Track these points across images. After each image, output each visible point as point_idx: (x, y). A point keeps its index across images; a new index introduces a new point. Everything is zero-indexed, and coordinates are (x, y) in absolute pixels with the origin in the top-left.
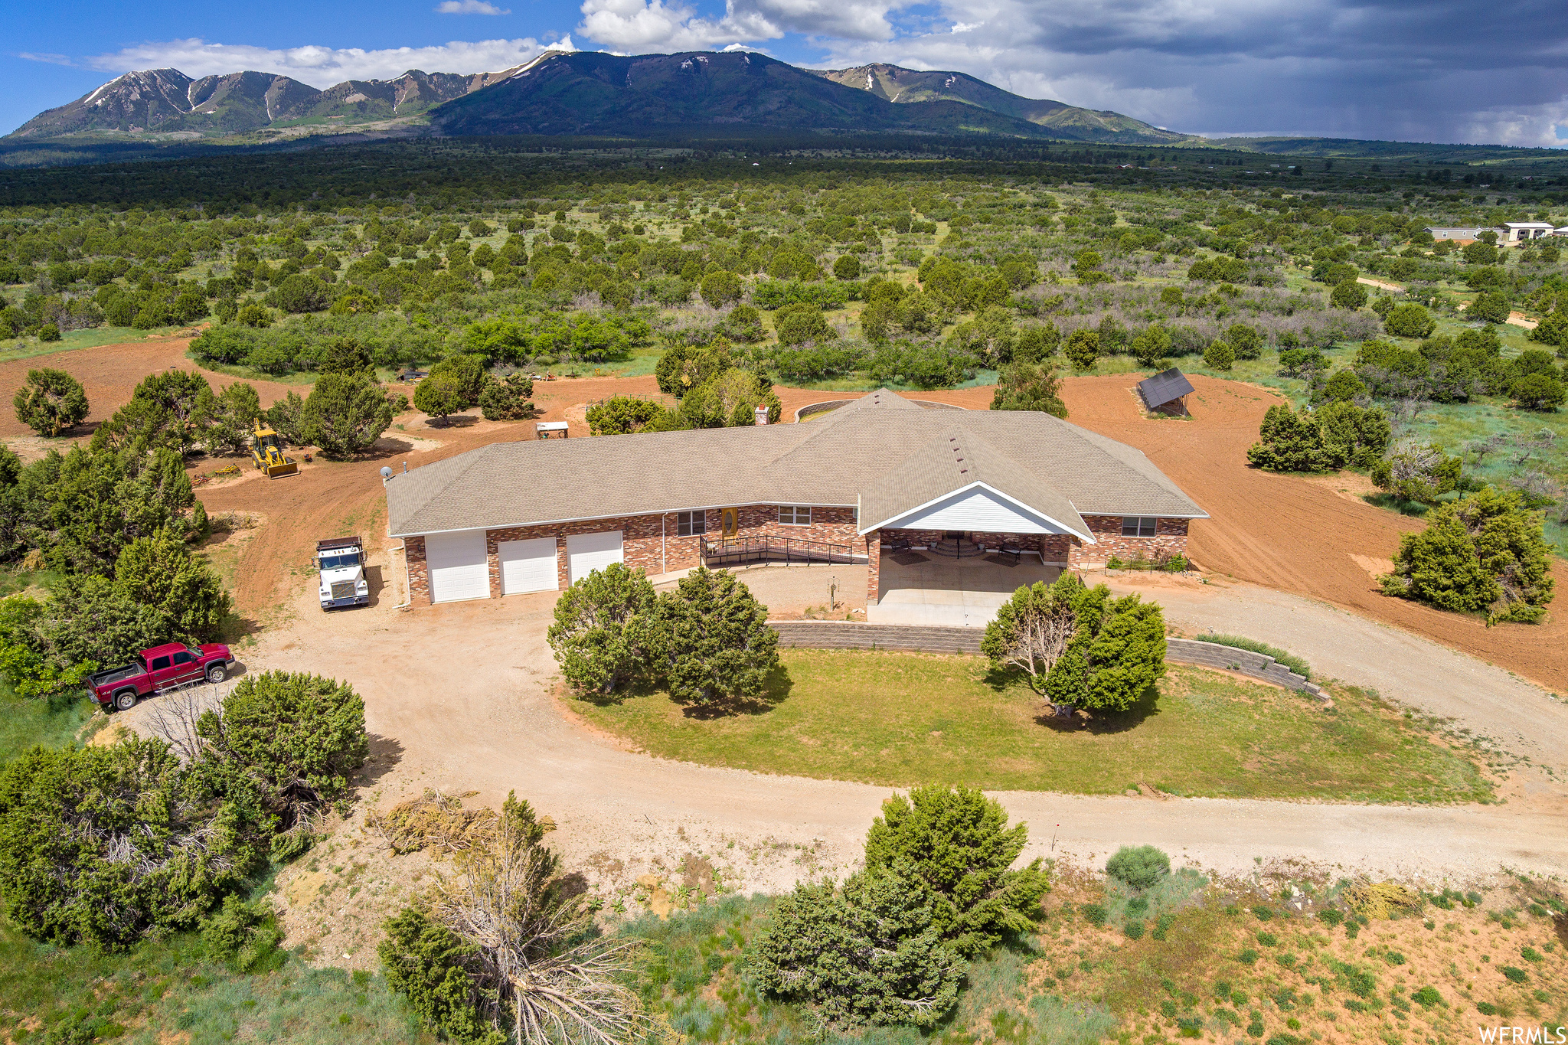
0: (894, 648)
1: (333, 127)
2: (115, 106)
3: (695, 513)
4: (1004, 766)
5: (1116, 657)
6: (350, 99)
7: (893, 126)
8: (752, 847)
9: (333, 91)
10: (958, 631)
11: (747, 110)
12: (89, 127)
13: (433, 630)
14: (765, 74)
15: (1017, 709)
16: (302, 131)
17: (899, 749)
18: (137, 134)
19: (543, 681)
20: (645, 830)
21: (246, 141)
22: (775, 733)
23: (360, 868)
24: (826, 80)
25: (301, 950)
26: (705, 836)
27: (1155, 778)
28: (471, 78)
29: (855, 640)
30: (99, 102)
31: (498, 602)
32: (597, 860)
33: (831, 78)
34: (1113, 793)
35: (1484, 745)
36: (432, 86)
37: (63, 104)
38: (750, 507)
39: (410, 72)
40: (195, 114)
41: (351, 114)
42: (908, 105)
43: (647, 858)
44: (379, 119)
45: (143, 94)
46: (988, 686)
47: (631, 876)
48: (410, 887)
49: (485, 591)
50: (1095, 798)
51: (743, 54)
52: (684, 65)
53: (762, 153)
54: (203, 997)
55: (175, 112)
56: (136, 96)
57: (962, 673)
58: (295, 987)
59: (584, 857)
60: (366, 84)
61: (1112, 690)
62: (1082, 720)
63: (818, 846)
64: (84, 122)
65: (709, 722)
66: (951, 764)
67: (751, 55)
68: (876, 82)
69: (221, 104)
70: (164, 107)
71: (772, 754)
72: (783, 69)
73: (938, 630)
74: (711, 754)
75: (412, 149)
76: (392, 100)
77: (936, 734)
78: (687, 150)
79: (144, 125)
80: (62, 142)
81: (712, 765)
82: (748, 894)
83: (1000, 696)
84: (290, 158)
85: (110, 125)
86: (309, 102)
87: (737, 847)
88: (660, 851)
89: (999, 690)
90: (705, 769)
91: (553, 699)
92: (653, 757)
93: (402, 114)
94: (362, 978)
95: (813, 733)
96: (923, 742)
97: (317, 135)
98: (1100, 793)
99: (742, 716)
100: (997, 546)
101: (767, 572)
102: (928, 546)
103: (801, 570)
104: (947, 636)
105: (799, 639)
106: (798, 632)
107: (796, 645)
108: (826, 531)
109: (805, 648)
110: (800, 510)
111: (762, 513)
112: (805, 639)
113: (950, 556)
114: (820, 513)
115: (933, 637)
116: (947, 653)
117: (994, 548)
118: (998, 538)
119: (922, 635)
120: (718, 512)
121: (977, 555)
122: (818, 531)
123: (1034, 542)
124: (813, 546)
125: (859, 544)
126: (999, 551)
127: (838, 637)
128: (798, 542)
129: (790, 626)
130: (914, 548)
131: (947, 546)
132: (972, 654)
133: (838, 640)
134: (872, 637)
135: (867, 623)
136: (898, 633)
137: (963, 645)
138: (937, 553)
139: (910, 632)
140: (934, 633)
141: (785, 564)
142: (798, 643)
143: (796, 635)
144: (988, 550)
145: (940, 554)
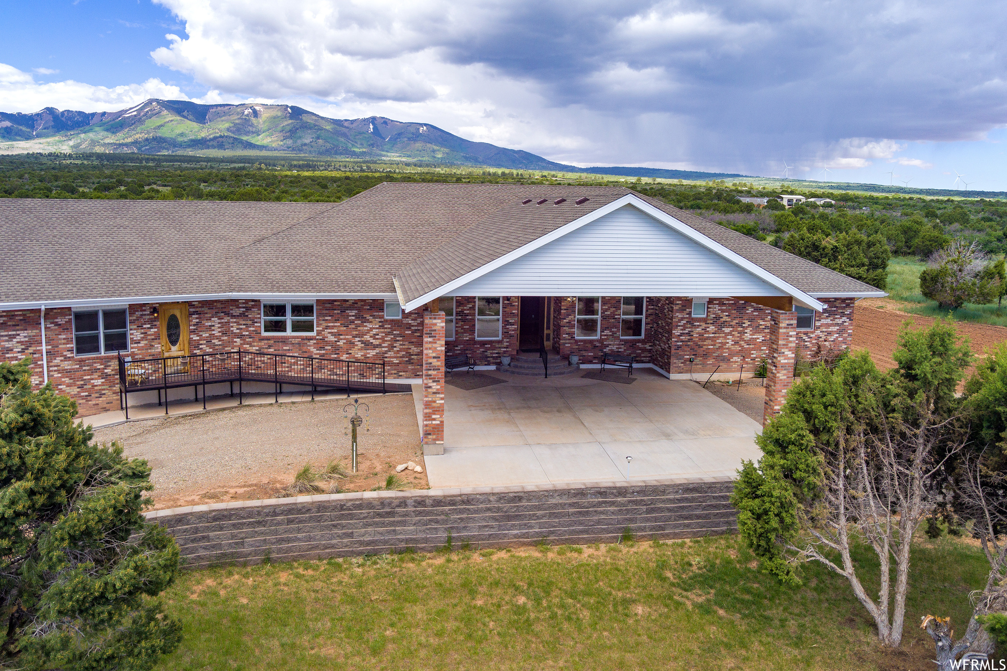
0: (493, 543)
3: (108, 314)
7: (387, 156)
11: (290, 142)
14: (301, 119)
24: (344, 125)
28: (93, 115)
36: (63, 119)
38: (208, 304)
39: (47, 109)
51: (287, 106)
52: (246, 112)
57: (657, 586)
60: (12, 115)
67: (292, 108)
68: (375, 128)
72: (314, 117)
76: (32, 127)
100: (595, 358)
101: (240, 413)
102: (497, 364)
103: (300, 407)
104: (600, 504)
105: (282, 540)
106: (279, 524)
107: (274, 555)
108: (341, 343)
109: (295, 559)
110: (298, 309)
111: (233, 316)
112: (297, 539)
113: (533, 374)
114: (331, 312)
115: (572, 510)
116: (601, 540)
117: (591, 362)
118: (595, 347)
119: (550, 508)
120: (152, 313)
121: (570, 372)
122: (328, 343)
123: (644, 350)
124: (321, 368)
125: (396, 361)
126: (598, 366)
127: (370, 529)
128: (296, 363)
129: (259, 513)
130: (477, 368)
131: (526, 361)
132: (651, 538)
133: (369, 534)
134: (445, 522)
135: (431, 493)
136: (499, 509)
137: (631, 520)
138: (513, 373)
139: (524, 503)
140: (574, 500)
141: (272, 400)
142: (279, 551)
143: (276, 532)
144: (582, 366)
145: (518, 373)
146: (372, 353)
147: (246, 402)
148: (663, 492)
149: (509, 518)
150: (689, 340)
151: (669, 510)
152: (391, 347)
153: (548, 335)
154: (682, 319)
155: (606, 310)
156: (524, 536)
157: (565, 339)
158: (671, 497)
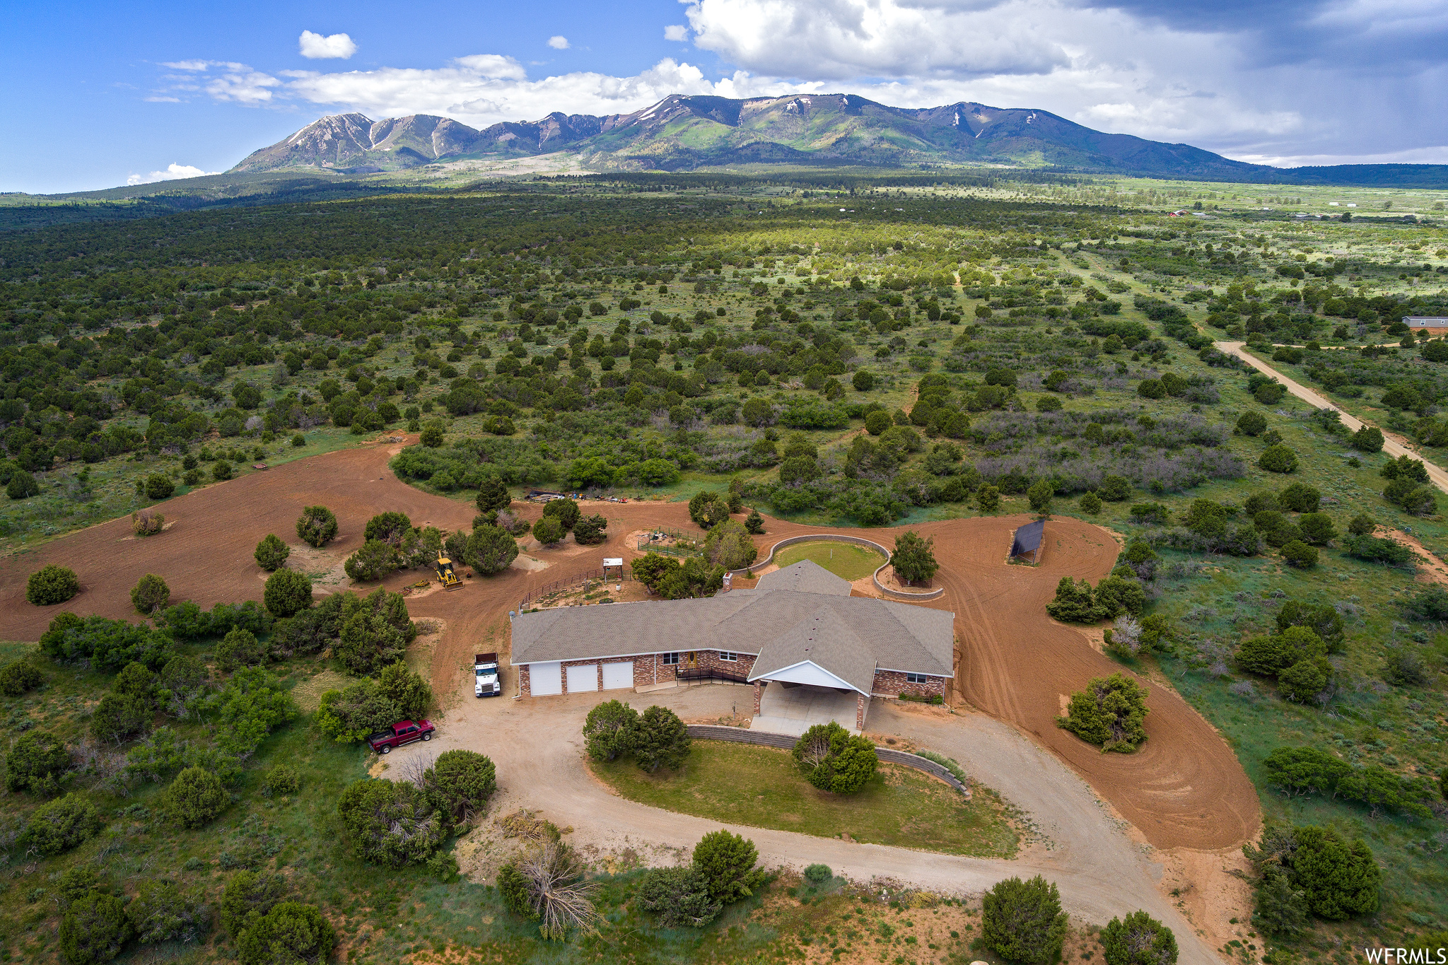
0: (761, 744)
2: (312, 145)
3: (673, 653)
4: (785, 817)
6: (502, 138)
7: (977, 160)
8: (656, 847)
9: (488, 131)
10: (793, 738)
11: (845, 146)
12: (291, 163)
13: (531, 714)
14: (862, 113)
16: (461, 166)
22: (684, 790)
23: (491, 843)
24: (917, 118)
25: (466, 875)
26: (636, 840)
27: (854, 831)
28: (604, 119)
29: (741, 738)
30: (299, 142)
31: (563, 697)
32: (588, 847)
33: (922, 115)
34: (829, 837)
35: (1033, 828)
36: (572, 126)
38: (702, 651)
39: (553, 114)
40: (375, 150)
41: (503, 150)
43: (609, 848)
44: (526, 155)
45: (334, 135)
46: (800, 771)
47: (602, 855)
48: (510, 852)
49: (558, 689)
51: (842, 96)
52: (789, 106)
54: (429, 891)
55: (359, 149)
56: (328, 137)
58: (464, 890)
59: (583, 845)
60: (516, 125)
63: (684, 849)
64: (287, 159)
65: (655, 781)
66: (761, 814)
67: (850, 97)
68: (962, 120)
69: (396, 143)
70: (350, 145)
71: (679, 801)
72: (879, 109)
73: (783, 736)
74: (651, 799)
76: (537, 139)
79: (334, 160)
80: (270, 176)
81: (649, 805)
82: (649, 868)
85: (307, 161)
86: (468, 140)
87: (649, 846)
88: (615, 846)
90: (645, 807)
91: (584, 762)
92: (624, 798)
93: (546, 151)
94: (490, 889)
95: (702, 791)
96: (752, 801)
97: (475, 170)
99: (671, 779)
101: (711, 687)
103: (729, 687)
105: (713, 735)
106: (713, 731)
107: (711, 738)
110: (731, 654)
112: (716, 735)
115: (780, 740)
119: (775, 738)
122: (741, 665)
124: (738, 673)
127: (733, 736)
129: (708, 728)
134: (750, 737)
136: (763, 737)
141: (722, 682)
147: (714, 682)
149: (765, 739)
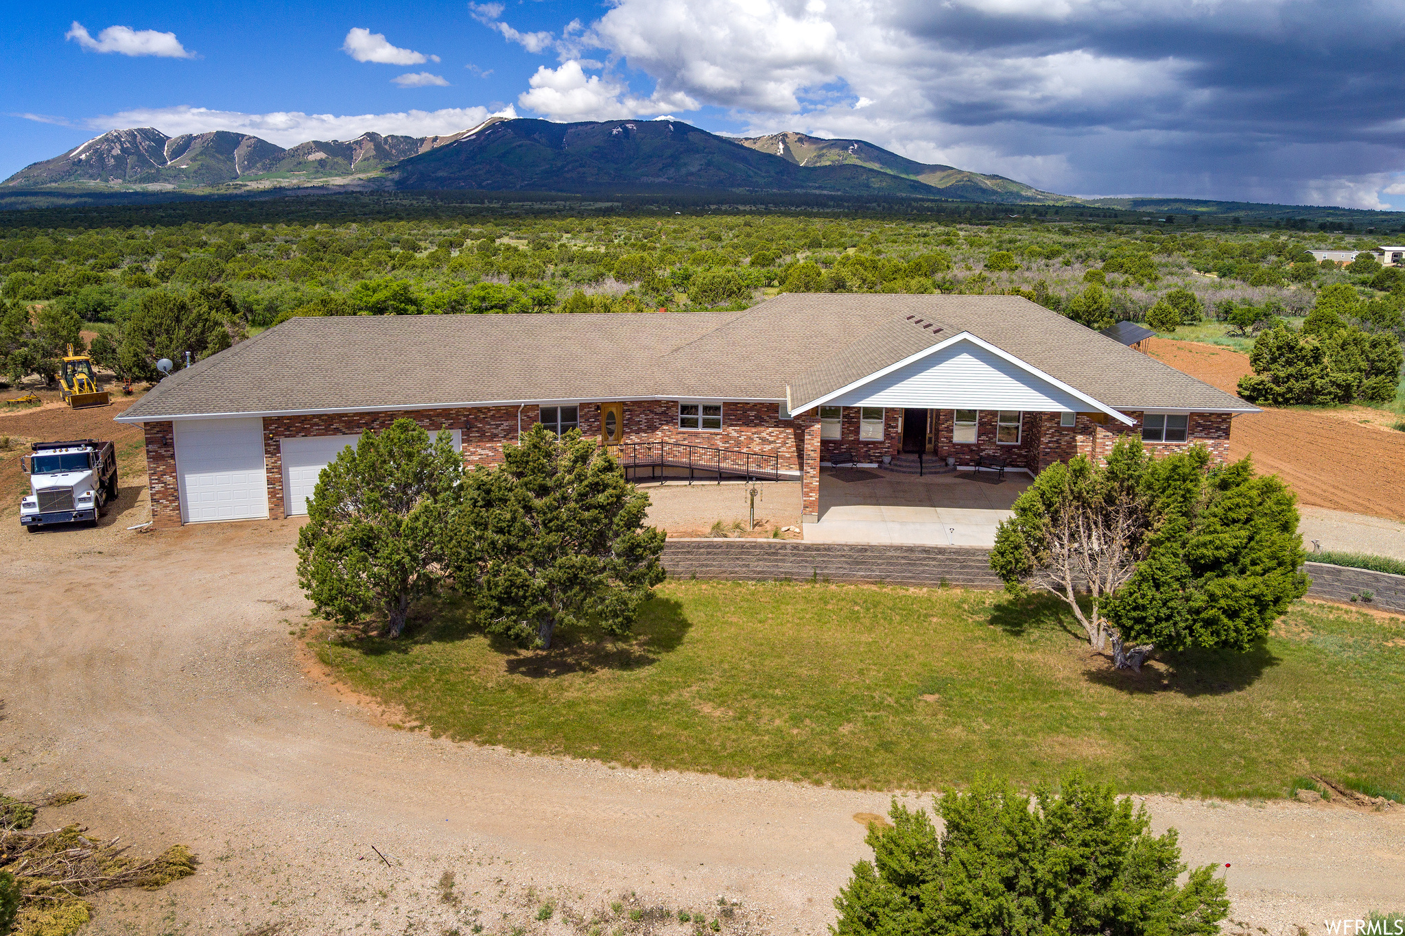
0: (845, 579)
1: (295, 181)
2: (98, 160)
3: (564, 410)
4: (1058, 749)
5: (1234, 559)
6: (311, 157)
7: (802, 187)
8: (588, 917)
9: (297, 149)
10: (941, 551)
11: (671, 172)
12: (73, 178)
13: (167, 554)
14: (687, 139)
15: (1052, 661)
16: (266, 184)
17: (873, 724)
18: (116, 185)
19: (294, 620)
20: (376, 876)
21: (215, 191)
22: (655, 698)
24: (742, 147)
26: (494, 891)
28: (423, 140)
29: (787, 566)
30: (83, 157)
31: (276, 525)
33: (746, 144)
34: (1273, 796)
36: (387, 147)
37: (50, 158)
38: (638, 403)
39: (368, 134)
40: (170, 167)
41: (312, 170)
42: (815, 169)
44: (337, 175)
45: (123, 150)
46: (999, 629)
49: (261, 508)
50: (1242, 806)
51: (668, 122)
52: (615, 132)
53: (684, 206)
55: (153, 166)
56: (117, 151)
57: (953, 610)
60: (327, 144)
61: (1233, 614)
62: (1160, 675)
63: (728, 913)
64: (68, 174)
65: (546, 680)
66: (966, 748)
67: (675, 124)
68: (786, 148)
69: (194, 159)
70: (142, 161)
71: (647, 732)
72: (703, 136)
73: (911, 549)
74: (540, 733)
75: (366, 200)
76: (350, 159)
77: (930, 698)
78: (616, 204)
79: (123, 177)
80: (48, 190)
81: (537, 752)
83: (1020, 642)
84: (252, 205)
85: (92, 177)
86: (274, 159)
87: (557, 917)
89: (1017, 634)
90: (521, 758)
91: (299, 645)
92: (435, 736)
93: (359, 171)
95: (719, 698)
96: (911, 711)
97: (281, 188)
98: (1247, 795)
99: (604, 673)
100: (971, 461)
101: (662, 490)
102: (878, 462)
103: (709, 488)
104: (925, 559)
105: (703, 565)
106: (701, 554)
107: (698, 575)
108: (742, 438)
109: (711, 578)
110: (707, 409)
111: (656, 414)
112: (712, 566)
113: (910, 473)
114: (735, 413)
115: (903, 561)
116: (925, 585)
117: (967, 464)
118: (972, 451)
119: (887, 558)
120: (597, 410)
121: (945, 472)
122: (731, 438)
123: (1020, 455)
124: (725, 458)
125: (787, 455)
126: (972, 469)
127: (761, 563)
128: (705, 454)
129: (689, 546)
130: (859, 465)
131: (905, 461)
132: (963, 587)
133: (761, 566)
134: (812, 562)
135: (803, 542)
136: (850, 556)
137: (948, 573)
138: (892, 470)
139: (869, 553)
140: (905, 554)
141: (687, 483)
142: (701, 572)
143: (698, 560)
144: (959, 468)
145: (896, 471)
146: (767, 448)
147: (668, 483)
148: (974, 554)
149: (858, 563)
150: (1057, 448)
151: (978, 568)
152: (784, 443)
153: (930, 438)
154: (1051, 428)
155: (983, 417)
156: (867, 576)
157: (943, 442)
158: (980, 558)
